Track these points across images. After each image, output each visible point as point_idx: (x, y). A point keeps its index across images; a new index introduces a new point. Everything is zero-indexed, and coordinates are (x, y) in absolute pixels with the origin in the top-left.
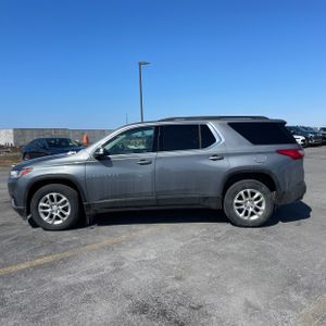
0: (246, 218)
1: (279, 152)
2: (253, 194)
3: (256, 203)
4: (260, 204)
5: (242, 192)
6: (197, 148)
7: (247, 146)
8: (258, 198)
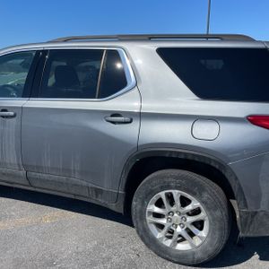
0: (168, 243)
1: (255, 120)
2: (185, 202)
3: (190, 219)
4: (199, 225)
5: (162, 194)
6: (92, 96)
7: (187, 101)
8: (196, 212)
